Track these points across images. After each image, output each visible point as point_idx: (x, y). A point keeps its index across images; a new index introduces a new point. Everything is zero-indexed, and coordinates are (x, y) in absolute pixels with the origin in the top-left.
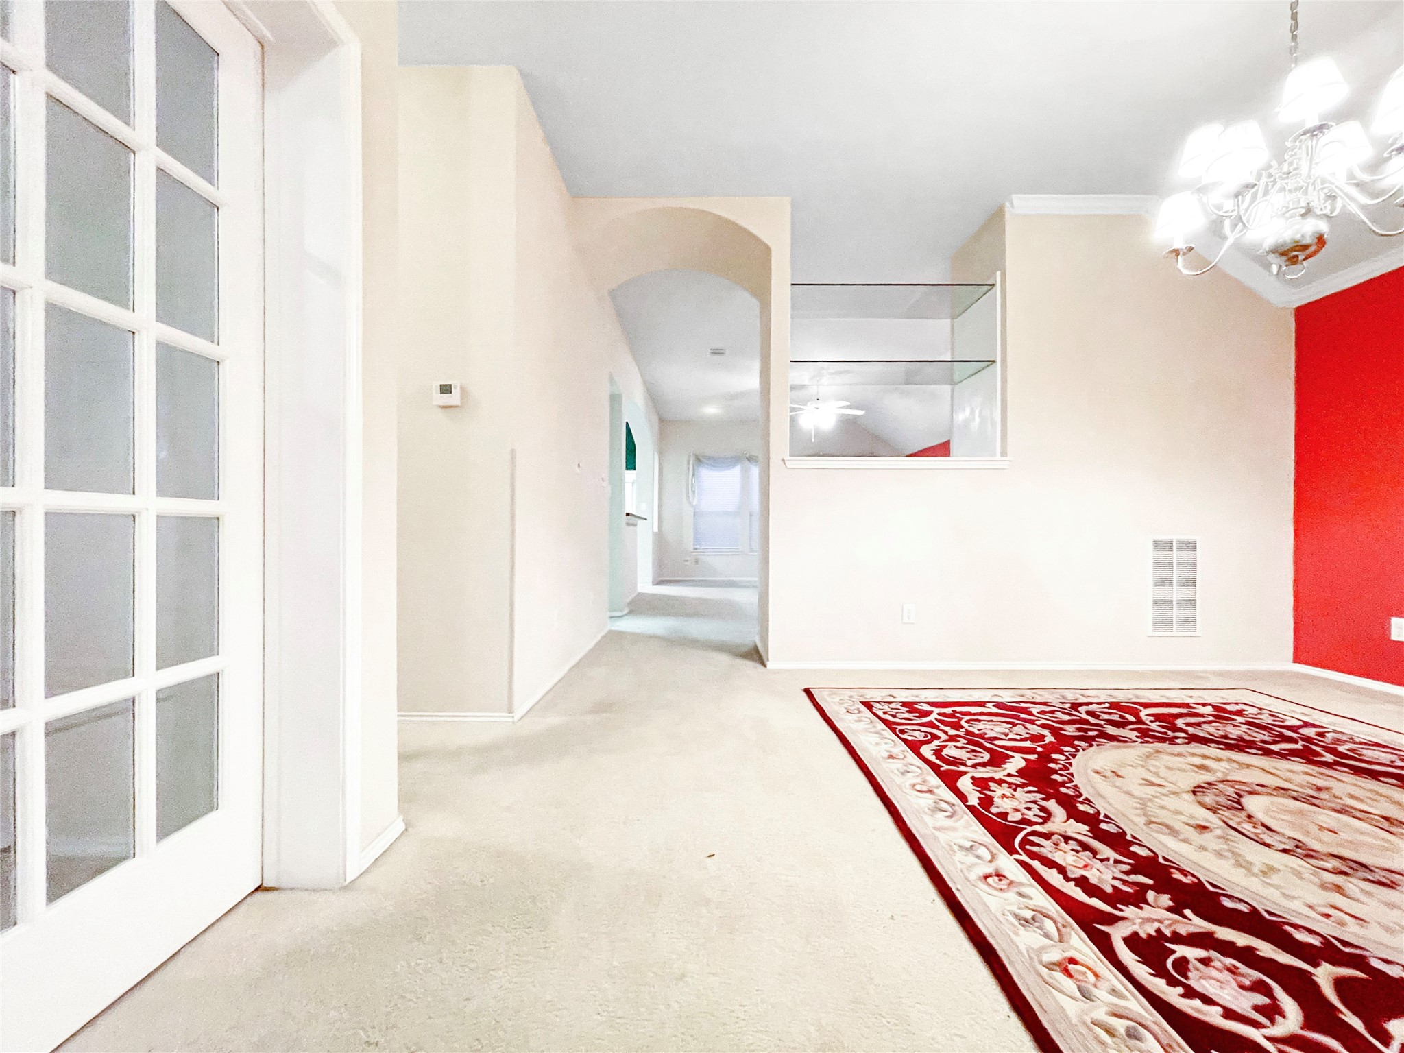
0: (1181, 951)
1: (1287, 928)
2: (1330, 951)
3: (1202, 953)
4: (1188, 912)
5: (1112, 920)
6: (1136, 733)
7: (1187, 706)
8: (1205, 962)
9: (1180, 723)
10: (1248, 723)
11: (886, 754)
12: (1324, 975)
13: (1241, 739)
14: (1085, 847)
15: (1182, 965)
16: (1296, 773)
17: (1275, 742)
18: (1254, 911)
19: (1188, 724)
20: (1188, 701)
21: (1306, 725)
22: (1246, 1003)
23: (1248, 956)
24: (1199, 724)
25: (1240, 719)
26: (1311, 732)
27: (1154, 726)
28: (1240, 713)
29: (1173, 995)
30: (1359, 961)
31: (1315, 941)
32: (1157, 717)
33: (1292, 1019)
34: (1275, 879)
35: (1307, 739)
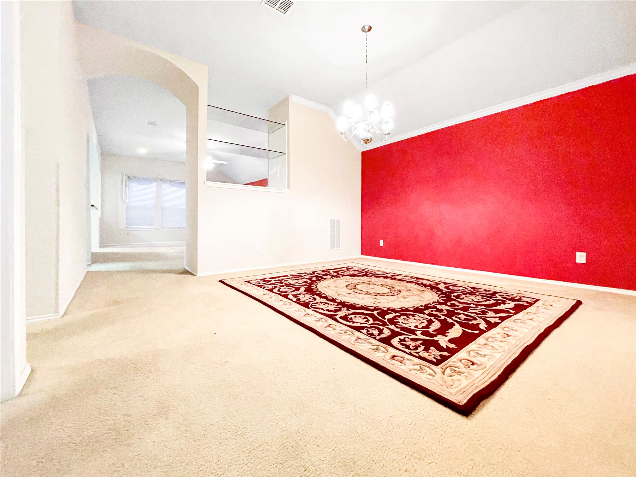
0: (350, 316)
1: (368, 307)
2: (375, 309)
3: (354, 316)
4: (350, 310)
5: (336, 315)
6: (330, 277)
7: (340, 268)
8: (355, 317)
9: (340, 272)
10: (354, 270)
11: (262, 294)
12: (375, 313)
13: (353, 274)
14: (326, 303)
15: (351, 319)
16: (365, 279)
17: (360, 274)
18: (362, 306)
19: (341, 273)
20: (340, 267)
21: (365, 269)
22: (363, 321)
23: (363, 314)
24: (344, 272)
25: (352, 270)
26: (366, 270)
27: (334, 274)
28: (352, 268)
29: (351, 324)
30: (380, 309)
31: (373, 308)
32: (334, 272)
33: (371, 321)
34: (364, 300)
35: (366, 272)
